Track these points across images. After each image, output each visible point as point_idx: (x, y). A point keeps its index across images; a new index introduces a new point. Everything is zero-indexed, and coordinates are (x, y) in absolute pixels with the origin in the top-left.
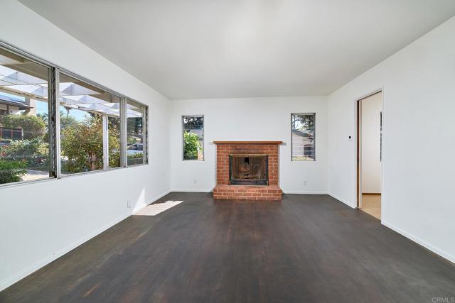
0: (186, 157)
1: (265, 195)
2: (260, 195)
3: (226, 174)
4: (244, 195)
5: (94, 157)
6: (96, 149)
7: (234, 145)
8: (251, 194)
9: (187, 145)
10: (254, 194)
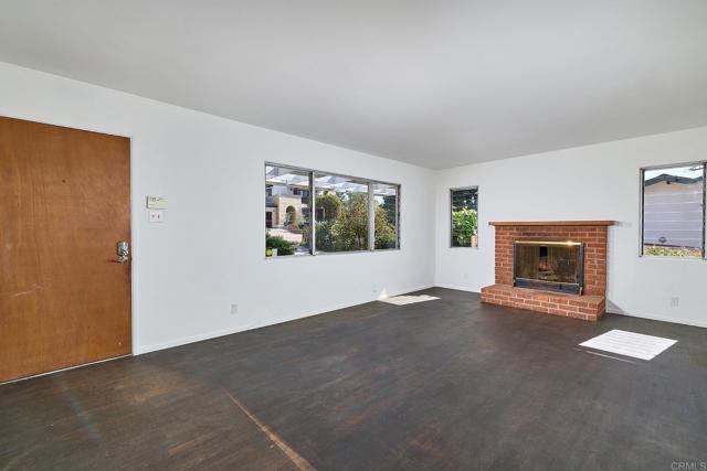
0: (455, 243)
1: (565, 308)
2: (554, 306)
3: (510, 270)
4: (527, 302)
5: (362, 240)
6: (362, 231)
7: (524, 228)
8: (538, 303)
9: (457, 228)
10: (544, 304)
